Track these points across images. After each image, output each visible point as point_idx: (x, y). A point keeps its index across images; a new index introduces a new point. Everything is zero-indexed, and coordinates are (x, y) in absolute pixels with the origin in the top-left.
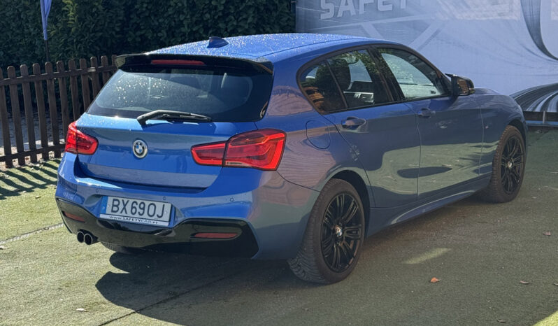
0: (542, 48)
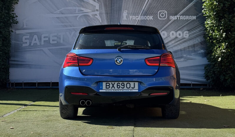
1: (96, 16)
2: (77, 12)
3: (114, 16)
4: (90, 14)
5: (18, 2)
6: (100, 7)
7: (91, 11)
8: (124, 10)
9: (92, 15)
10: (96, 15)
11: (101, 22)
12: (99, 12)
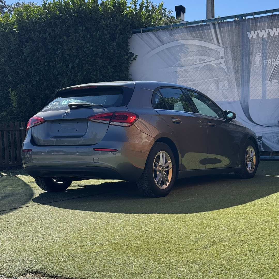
0: (250, 119)
1: (220, 65)
2: (198, 63)
3: (243, 63)
4: (213, 63)
5: (136, 58)
6: (226, 53)
7: (215, 59)
8: (256, 54)
9: (215, 64)
10: (221, 63)
11: (226, 72)
12: (224, 59)
